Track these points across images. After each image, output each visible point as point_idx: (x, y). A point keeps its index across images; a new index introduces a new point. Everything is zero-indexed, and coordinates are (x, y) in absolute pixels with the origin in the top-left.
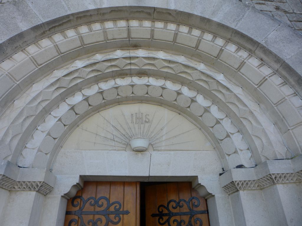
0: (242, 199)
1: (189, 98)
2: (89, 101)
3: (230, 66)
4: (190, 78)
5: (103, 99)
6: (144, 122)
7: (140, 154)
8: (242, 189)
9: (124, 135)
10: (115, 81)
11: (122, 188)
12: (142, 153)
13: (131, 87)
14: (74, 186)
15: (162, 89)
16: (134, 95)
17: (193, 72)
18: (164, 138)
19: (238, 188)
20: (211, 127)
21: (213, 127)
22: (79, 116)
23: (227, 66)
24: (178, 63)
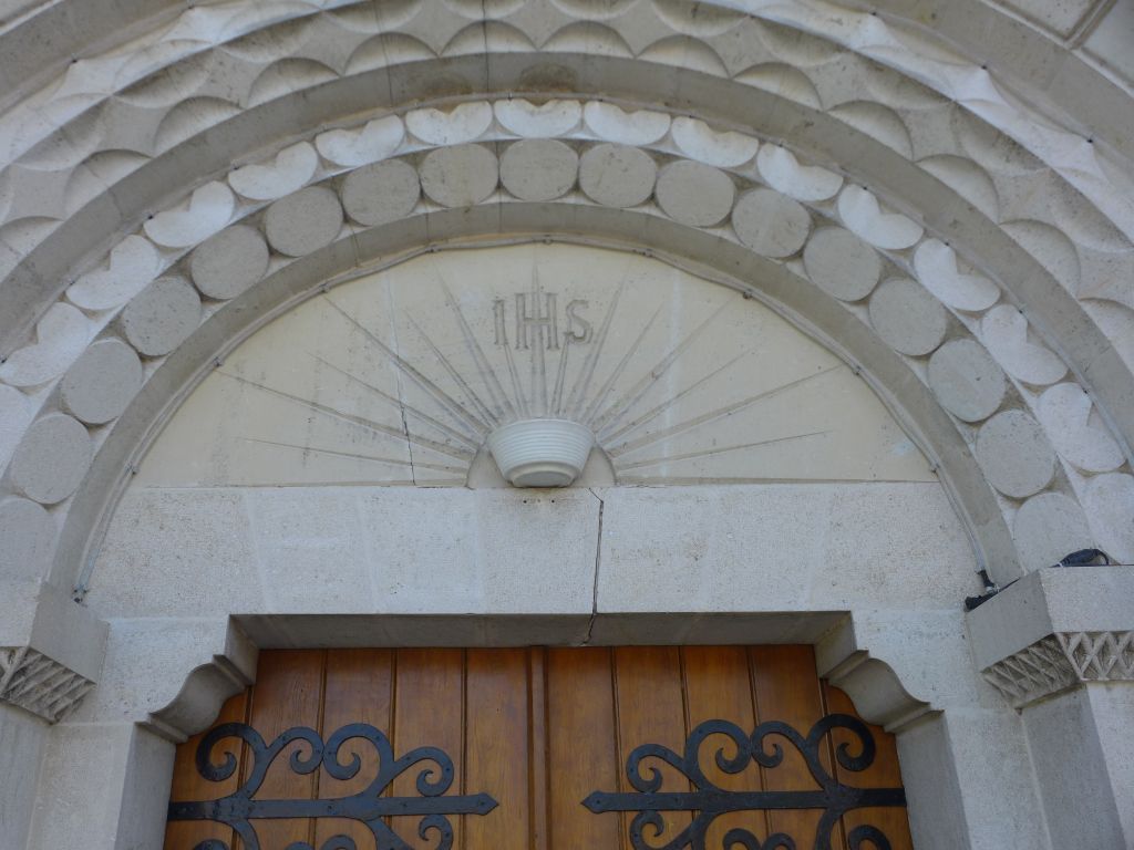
0: (1101, 733)
1: (801, 203)
2: (269, 228)
3: (1029, 18)
4: (804, 98)
5: (347, 219)
6: (562, 339)
7: (543, 504)
8: (1100, 679)
9: (460, 408)
10: (405, 125)
11: (456, 678)
12: (554, 494)
13: (487, 156)
14: (203, 672)
15: (656, 160)
16: (505, 199)
17: (822, 62)
18: (668, 418)
19: (1080, 673)
20: (918, 358)
21: (927, 357)
22: (217, 307)
23: (1014, 24)
24: (739, 14)
